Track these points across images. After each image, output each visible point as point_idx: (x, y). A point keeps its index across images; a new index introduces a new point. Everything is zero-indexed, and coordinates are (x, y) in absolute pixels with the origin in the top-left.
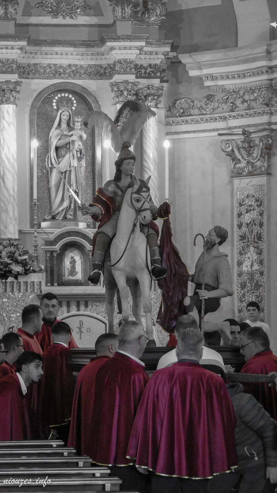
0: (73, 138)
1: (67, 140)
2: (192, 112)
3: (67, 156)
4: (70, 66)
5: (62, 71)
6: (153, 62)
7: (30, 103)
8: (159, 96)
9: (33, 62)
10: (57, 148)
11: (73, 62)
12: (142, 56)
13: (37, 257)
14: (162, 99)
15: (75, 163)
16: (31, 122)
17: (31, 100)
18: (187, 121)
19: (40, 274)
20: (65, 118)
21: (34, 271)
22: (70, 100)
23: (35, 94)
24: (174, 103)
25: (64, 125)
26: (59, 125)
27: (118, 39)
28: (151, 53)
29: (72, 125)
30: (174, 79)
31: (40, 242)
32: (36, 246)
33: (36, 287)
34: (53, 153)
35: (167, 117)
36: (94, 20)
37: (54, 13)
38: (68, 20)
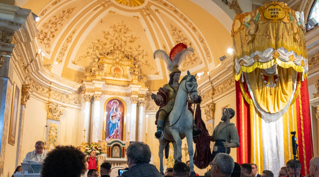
0: (117, 114)
1: (115, 114)
2: (153, 109)
3: (115, 119)
4: (117, 92)
5: (115, 93)
6: (143, 93)
7: (104, 102)
8: (144, 103)
9: (106, 90)
10: (112, 117)
11: (118, 91)
12: (140, 91)
13: (104, 148)
14: (145, 104)
15: (117, 121)
16: (104, 108)
17: (105, 101)
18: (152, 111)
19: (105, 154)
20: (115, 108)
21: (103, 153)
22: (117, 102)
23: (106, 99)
24: (148, 106)
25: (114, 110)
26: (113, 109)
27: (133, 84)
28: (142, 90)
29: (117, 110)
30: (148, 100)
31: (106, 144)
32: (104, 145)
33: (104, 158)
34: (111, 118)
35: (146, 110)
36: (126, 80)
37: (114, 76)
38: (118, 79)
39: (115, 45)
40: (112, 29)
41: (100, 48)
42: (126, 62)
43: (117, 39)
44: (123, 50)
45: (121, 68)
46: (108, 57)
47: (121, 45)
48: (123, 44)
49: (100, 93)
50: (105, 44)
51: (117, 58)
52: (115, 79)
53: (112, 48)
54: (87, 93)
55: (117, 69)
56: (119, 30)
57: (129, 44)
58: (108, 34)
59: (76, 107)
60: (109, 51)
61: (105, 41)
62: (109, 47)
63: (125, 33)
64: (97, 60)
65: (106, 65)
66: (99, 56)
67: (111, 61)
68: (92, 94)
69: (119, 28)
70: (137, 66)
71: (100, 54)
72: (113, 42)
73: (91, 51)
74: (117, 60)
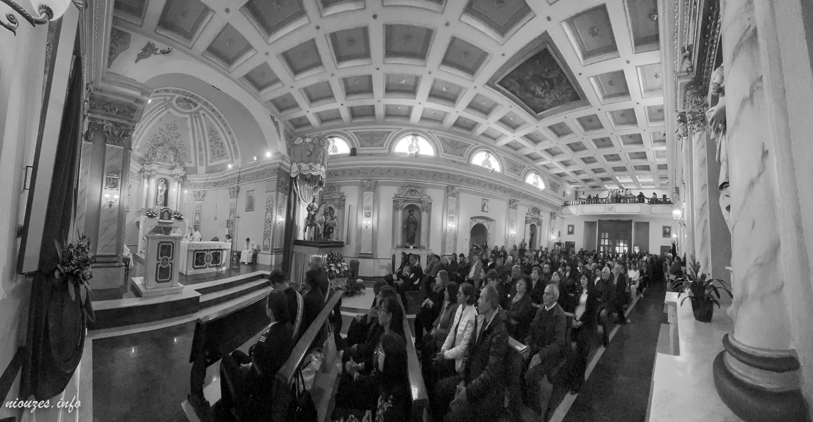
0: (164, 189)
1: (162, 189)
3: (162, 192)
4: (164, 173)
8: (181, 182)
9: (158, 171)
11: (166, 172)
18: (185, 189)
19: (159, 217)
20: (162, 185)
21: (157, 216)
32: (158, 211)
34: (159, 191)
36: (170, 165)
37: (162, 162)
38: (165, 164)
39: (165, 139)
40: (166, 126)
41: (155, 140)
42: (171, 152)
43: (167, 134)
44: (169, 143)
45: (167, 156)
46: (160, 147)
47: (169, 139)
48: (171, 138)
49: (155, 173)
50: (159, 138)
51: (165, 149)
52: (164, 164)
53: (162, 141)
54: (145, 173)
55: (165, 157)
56: (170, 128)
57: (175, 139)
58: (162, 130)
59: (138, 183)
60: (160, 143)
61: (159, 135)
62: (161, 141)
63: (174, 130)
64: (152, 149)
65: (158, 153)
66: (154, 147)
67: (161, 151)
68: (149, 174)
69: (171, 125)
70: (178, 156)
71: (155, 145)
72: (164, 137)
73: (149, 142)
74: (166, 150)
